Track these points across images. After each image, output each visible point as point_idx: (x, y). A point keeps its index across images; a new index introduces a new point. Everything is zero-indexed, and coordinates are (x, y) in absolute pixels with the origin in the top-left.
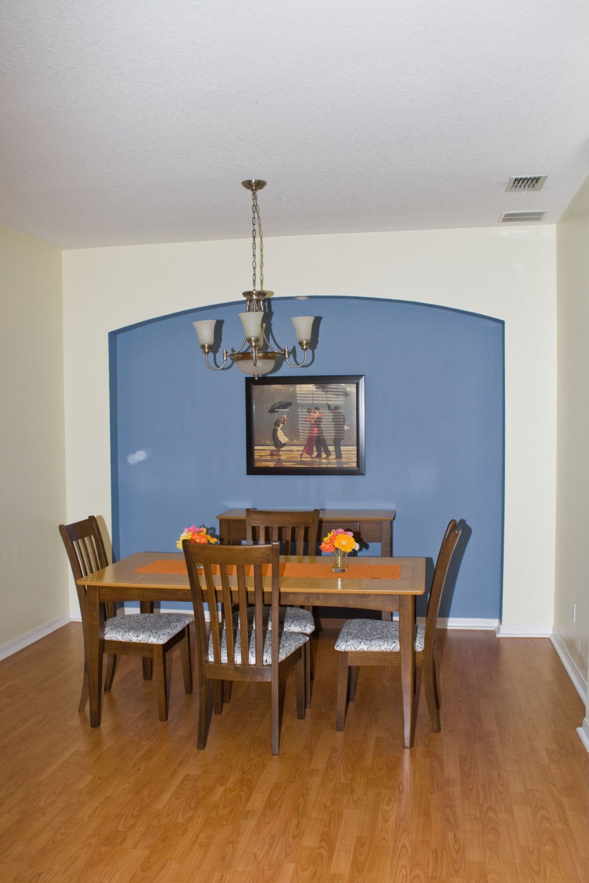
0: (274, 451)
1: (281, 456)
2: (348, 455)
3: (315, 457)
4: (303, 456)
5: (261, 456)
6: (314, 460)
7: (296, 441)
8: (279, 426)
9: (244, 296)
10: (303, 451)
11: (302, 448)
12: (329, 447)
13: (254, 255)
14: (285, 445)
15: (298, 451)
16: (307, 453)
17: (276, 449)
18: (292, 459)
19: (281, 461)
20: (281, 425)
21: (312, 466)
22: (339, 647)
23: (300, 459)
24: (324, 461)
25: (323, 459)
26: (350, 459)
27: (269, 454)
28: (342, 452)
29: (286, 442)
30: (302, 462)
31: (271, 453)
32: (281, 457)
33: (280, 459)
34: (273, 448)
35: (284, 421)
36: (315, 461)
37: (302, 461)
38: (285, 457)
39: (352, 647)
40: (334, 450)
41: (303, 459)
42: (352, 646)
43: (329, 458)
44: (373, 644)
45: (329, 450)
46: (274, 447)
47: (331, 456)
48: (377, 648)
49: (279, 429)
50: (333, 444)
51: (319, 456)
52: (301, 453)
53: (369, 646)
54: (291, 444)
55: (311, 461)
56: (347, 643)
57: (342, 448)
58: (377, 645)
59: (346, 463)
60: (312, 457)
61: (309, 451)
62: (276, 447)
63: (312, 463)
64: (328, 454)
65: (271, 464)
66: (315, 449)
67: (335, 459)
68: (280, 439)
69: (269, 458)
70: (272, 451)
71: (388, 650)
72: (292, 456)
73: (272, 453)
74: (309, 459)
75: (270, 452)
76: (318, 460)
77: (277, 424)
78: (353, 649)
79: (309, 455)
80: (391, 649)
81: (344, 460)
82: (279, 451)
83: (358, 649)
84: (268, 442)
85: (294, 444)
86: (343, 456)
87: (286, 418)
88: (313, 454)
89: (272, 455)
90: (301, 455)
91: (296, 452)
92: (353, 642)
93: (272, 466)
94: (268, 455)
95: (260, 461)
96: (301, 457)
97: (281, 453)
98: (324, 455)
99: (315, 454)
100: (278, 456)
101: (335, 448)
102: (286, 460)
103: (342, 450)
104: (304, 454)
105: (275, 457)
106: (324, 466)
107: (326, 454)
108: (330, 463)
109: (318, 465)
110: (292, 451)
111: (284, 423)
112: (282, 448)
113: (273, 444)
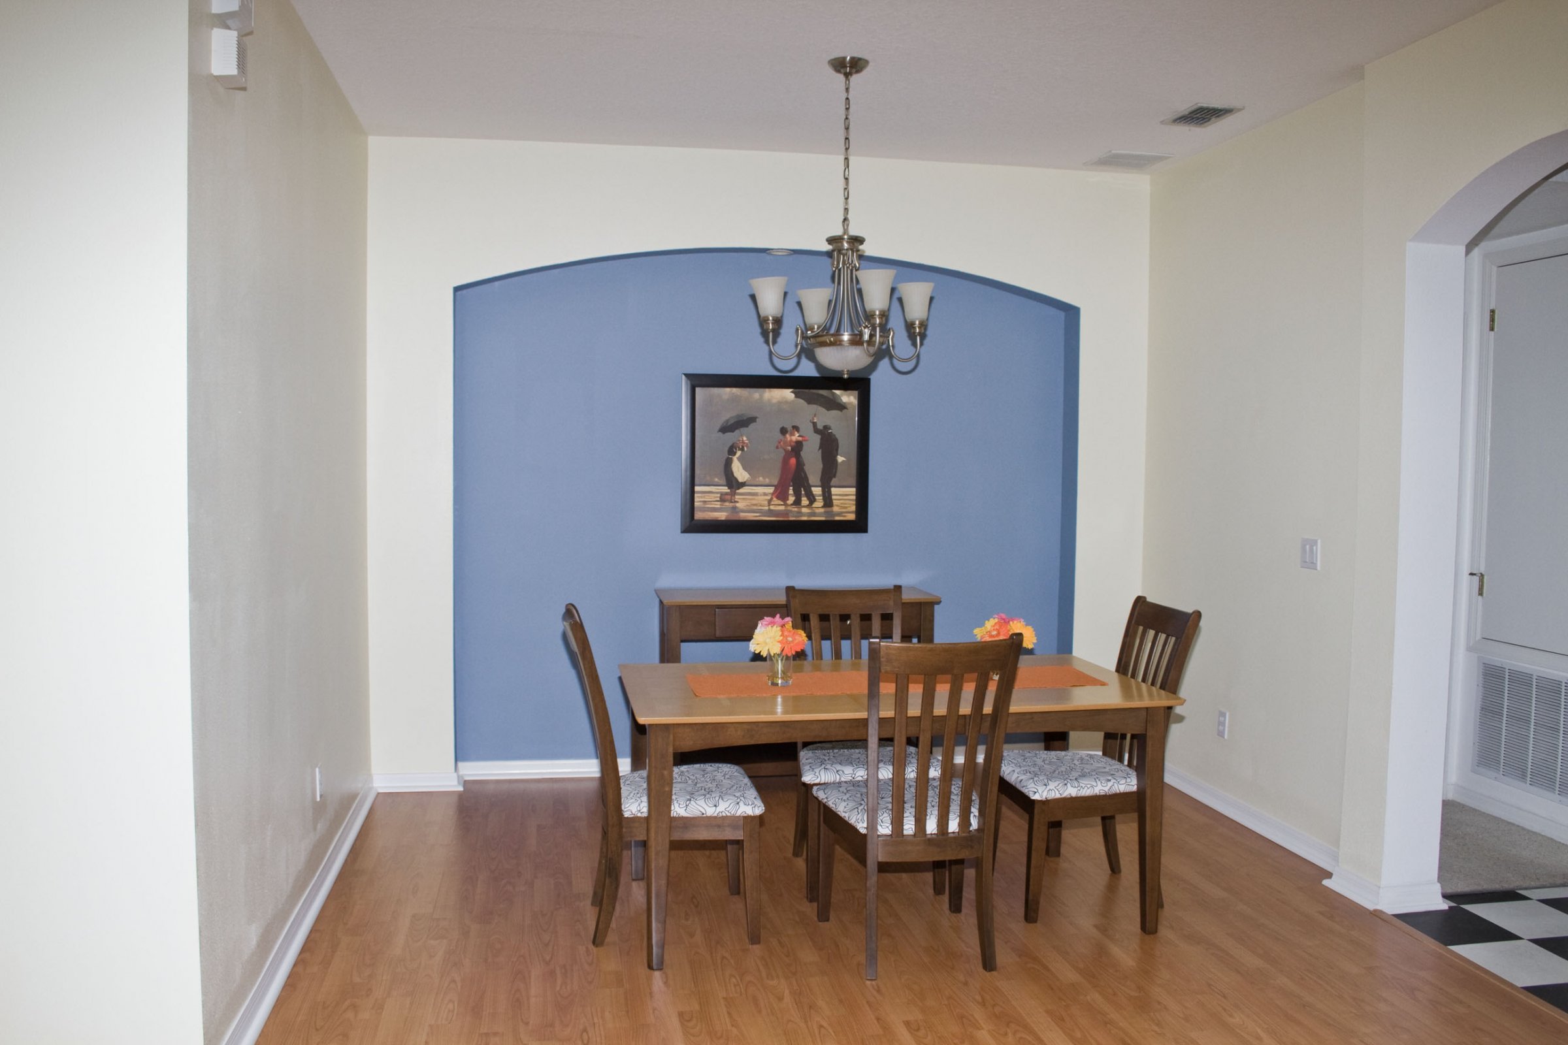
0: (726, 494)
1: (737, 502)
2: (842, 501)
3: (792, 505)
4: (772, 503)
5: (705, 502)
6: (789, 508)
7: (761, 479)
8: (735, 454)
9: (829, 244)
10: (773, 494)
11: (771, 490)
12: (813, 489)
13: (846, 179)
14: (743, 485)
15: (765, 494)
16: (778, 498)
17: (729, 491)
18: (755, 508)
19: (737, 510)
20: (739, 453)
21: (786, 519)
22: (1037, 794)
23: (767, 508)
24: (804, 510)
25: (804, 507)
26: (846, 508)
27: (718, 499)
28: (833, 497)
29: (745, 480)
30: (771, 512)
31: (720, 498)
32: (737, 505)
33: (735, 508)
34: (725, 489)
35: (743, 447)
36: (791, 511)
37: (770, 510)
38: (745, 504)
39: (1057, 792)
40: (821, 493)
41: (772, 507)
42: (1056, 790)
43: (814, 506)
44: (1083, 786)
45: (814, 493)
46: (727, 488)
47: (815, 503)
48: (1089, 790)
49: (735, 458)
50: (819, 483)
51: (797, 502)
52: (769, 498)
53: (1079, 788)
54: (753, 483)
55: (785, 510)
56: (1048, 788)
57: (834, 490)
58: (1089, 786)
59: (839, 514)
60: (786, 505)
61: (781, 495)
62: (729, 488)
63: (786, 513)
64: (812, 499)
65: (722, 516)
66: (791, 492)
67: (823, 507)
68: (735, 475)
69: (718, 505)
70: (722, 494)
71: (1102, 793)
72: (754, 502)
73: (723, 497)
74: (782, 508)
75: (719, 495)
76: (796, 509)
77: (732, 451)
78: (1058, 796)
79: (782, 501)
80: (1107, 791)
81: (835, 509)
82: (733, 494)
83: (1063, 796)
84: (716, 480)
85: (757, 483)
86: (835, 502)
87: (747, 442)
88: (788, 500)
89: (722, 500)
90: (770, 501)
91: (761, 495)
92: (1056, 784)
93: (723, 518)
94: (718, 501)
95: (703, 510)
96: (769, 504)
97: (737, 497)
98: (805, 501)
99: (791, 499)
100: (732, 502)
101: (823, 491)
102: (745, 508)
103: (833, 493)
104: (775, 499)
105: (727, 504)
106: (805, 518)
107: (809, 499)
108: (814, 514)
109: (795, 517)
110: (755, 494)
111: (742, 449)
112: (738, 489)
113: (725, 483)
